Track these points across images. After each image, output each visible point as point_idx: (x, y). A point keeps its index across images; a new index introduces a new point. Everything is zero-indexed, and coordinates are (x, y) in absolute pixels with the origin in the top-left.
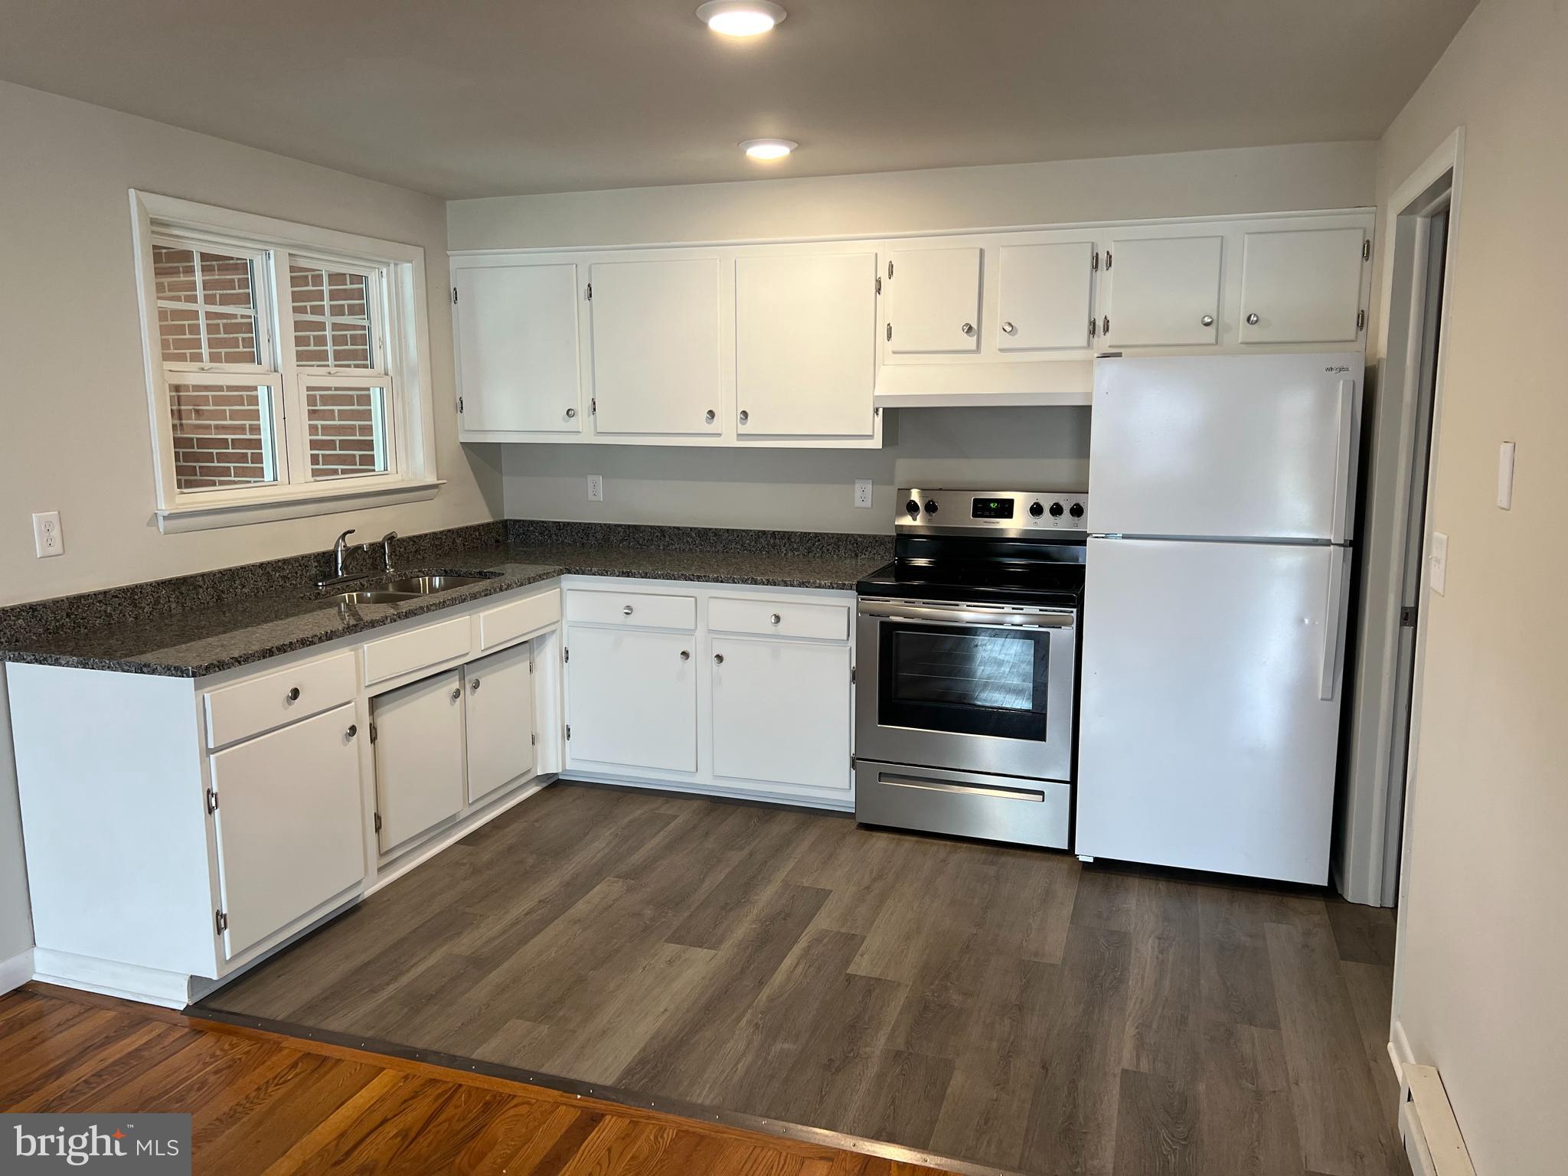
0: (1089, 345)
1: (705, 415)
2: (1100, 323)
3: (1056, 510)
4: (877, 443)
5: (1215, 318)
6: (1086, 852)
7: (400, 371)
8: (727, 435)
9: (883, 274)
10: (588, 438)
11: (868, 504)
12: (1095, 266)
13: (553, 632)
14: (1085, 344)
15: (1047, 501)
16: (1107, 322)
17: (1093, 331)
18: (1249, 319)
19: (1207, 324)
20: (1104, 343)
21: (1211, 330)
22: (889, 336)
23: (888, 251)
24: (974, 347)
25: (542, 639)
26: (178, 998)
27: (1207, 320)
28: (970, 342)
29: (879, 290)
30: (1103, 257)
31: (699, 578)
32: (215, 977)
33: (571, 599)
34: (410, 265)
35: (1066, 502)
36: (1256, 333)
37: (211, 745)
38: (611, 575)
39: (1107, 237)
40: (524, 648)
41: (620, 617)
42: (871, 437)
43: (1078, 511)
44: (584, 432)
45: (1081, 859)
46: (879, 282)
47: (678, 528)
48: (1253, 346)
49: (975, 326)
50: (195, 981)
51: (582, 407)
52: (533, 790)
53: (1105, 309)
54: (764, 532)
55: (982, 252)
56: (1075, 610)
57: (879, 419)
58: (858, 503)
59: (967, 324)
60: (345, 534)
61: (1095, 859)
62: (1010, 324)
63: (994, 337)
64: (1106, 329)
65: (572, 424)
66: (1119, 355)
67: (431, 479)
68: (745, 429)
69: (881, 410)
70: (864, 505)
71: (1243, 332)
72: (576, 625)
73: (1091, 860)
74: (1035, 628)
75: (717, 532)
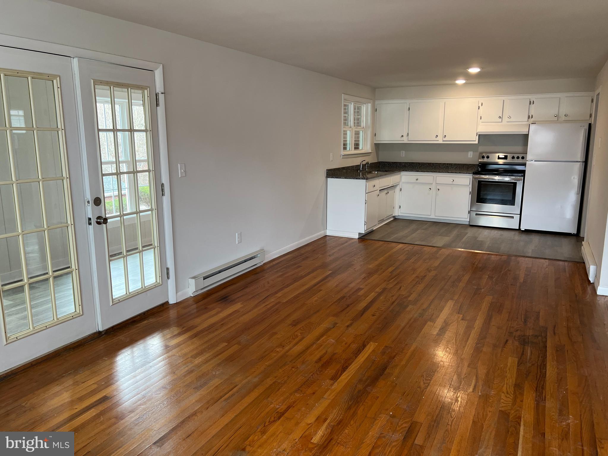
0: (528, 121)
1: (436, 136)
2: (531, 116)
3: (518, 158)
4: (477, 142)
5: (557, 115)
6: (523, 229)
7: (366, 126)
8: (440, 141)
9: (480, 105)
10: (406, 141)
11: (471, 157)
12: (530, 104)
13: (399, 184)
14: (527, 121)
15: (516, 156)
16: (532, 116)
17: (529, 118)
18: (565, 115)
19: (556, 116)
20: (531, 120)
21: (557, 117)
22: (481, 119)
23: (482, 100)
24: (501, 121)
25: (396, 186)
26: (357, 237)
27: (556, 115)
28: (500, 120)
29: (479, 109)
30: (532, 102)
31: (435, 172)
32: (364, 233)
33: (403, 177)
34: (370, 104)
35: (520, 156)
36: (567, 118)
37: (367, 192)
38: (414, 171)
39: (533, 97)
40: (393, 187)
41: (415, 181)
42: (475, 141)
43: (523, 158)
44: (405, 140)
45: (522, 229)
46: (479, 107)
47: (423, 163)
48: (566, 121)
49: (501, 117)
50: (359, 234)
51: (405, 135)
52: (392, 219)
53: (532, 113)
54: (445, 164)
55: (504, 100)
56: (523, 177)
57: (477, 137)
58: (469, 156)
59: (500, 116)
60: (362, 161)
61: (525, 229)
62: (510, 116)
63: (505, 119)
64: (532, 117)
65: (402, 139)
66: (535, 123)
67: (370, 151)
68: (444, 139)
69: (478, 135)
70: (470, 157)
71: (564, 118)
72: (404, 183)
73: (524, 230)
74: (514, 181)
75: (433, 164)
